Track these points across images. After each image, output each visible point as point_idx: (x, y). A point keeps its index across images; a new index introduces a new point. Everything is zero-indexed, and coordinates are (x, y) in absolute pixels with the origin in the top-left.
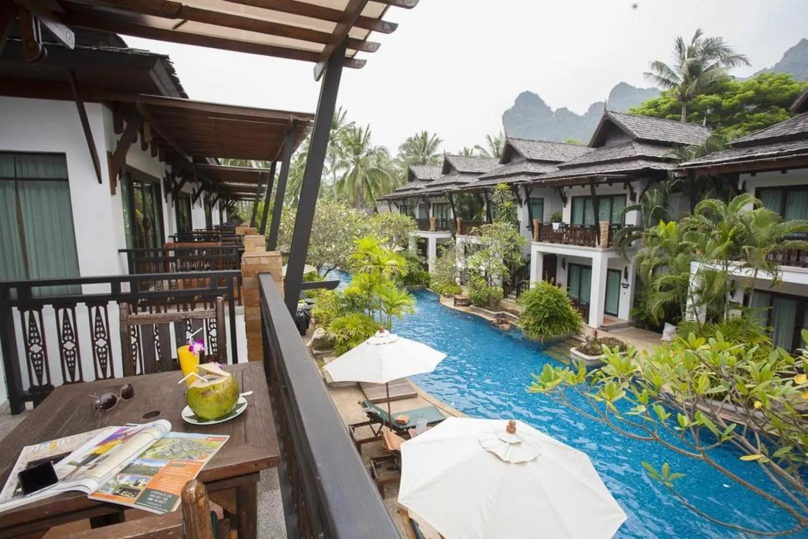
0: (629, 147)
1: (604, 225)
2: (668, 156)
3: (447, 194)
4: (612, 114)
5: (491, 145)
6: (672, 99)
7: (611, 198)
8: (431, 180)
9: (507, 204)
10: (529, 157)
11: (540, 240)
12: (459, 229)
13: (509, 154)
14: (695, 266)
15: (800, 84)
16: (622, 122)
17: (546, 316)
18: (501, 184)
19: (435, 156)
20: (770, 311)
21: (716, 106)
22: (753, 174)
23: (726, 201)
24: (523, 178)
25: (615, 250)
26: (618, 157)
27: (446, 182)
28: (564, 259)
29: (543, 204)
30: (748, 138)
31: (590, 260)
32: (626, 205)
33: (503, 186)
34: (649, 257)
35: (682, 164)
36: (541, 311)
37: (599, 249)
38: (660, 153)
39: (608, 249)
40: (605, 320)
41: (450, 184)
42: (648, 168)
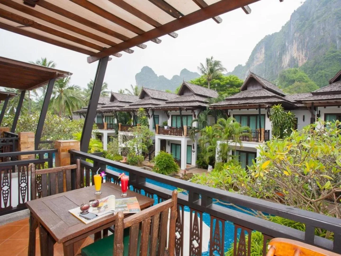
0: (193, 97)
1: (185, 127)
2: (206, 101)
3: (114, 111)
4: (186, 83)
5: (133, 89)
6: (205, 79)
7: (187, 116)
8: (103, 104)
9: (144, 117)
10: (152, 97)
11: (159, 133)
12: (120, 129)
13: (144, 95)
14: (219, 142)
15: (241, 80)
16: (190, 86)
17: (165, 166)
18: (141, 108)
19: (105, 92)
20: (239, 156)
21: (219, 84)
22: (232, 110)
23: (226, 119)
24: (150, 106)
25: (190, 137)
26: (189, 100)
27: (112, 106)
28: (169, 142)
29: (159, 118)
30: (230, 98)
31: (180, 141)
32: (192, 119)
33: (142, 109)
34: (203, 139)
35: (211, 105)
36: (162, 165)
37: (184, 137)
38: (203, 100)
39: (187, 137)
40: (187, 166)
41: (115, 106)
42: (200, 105)
